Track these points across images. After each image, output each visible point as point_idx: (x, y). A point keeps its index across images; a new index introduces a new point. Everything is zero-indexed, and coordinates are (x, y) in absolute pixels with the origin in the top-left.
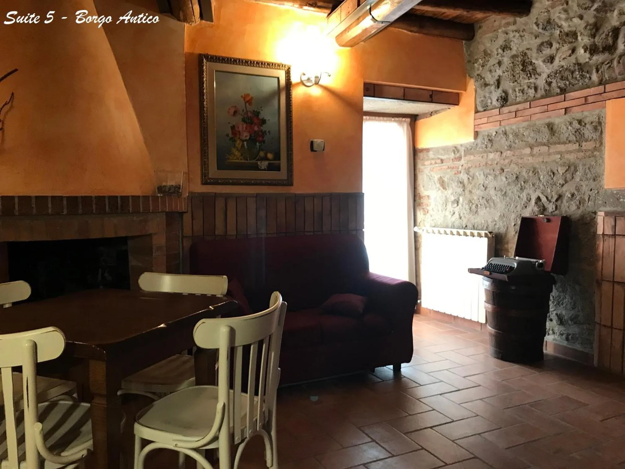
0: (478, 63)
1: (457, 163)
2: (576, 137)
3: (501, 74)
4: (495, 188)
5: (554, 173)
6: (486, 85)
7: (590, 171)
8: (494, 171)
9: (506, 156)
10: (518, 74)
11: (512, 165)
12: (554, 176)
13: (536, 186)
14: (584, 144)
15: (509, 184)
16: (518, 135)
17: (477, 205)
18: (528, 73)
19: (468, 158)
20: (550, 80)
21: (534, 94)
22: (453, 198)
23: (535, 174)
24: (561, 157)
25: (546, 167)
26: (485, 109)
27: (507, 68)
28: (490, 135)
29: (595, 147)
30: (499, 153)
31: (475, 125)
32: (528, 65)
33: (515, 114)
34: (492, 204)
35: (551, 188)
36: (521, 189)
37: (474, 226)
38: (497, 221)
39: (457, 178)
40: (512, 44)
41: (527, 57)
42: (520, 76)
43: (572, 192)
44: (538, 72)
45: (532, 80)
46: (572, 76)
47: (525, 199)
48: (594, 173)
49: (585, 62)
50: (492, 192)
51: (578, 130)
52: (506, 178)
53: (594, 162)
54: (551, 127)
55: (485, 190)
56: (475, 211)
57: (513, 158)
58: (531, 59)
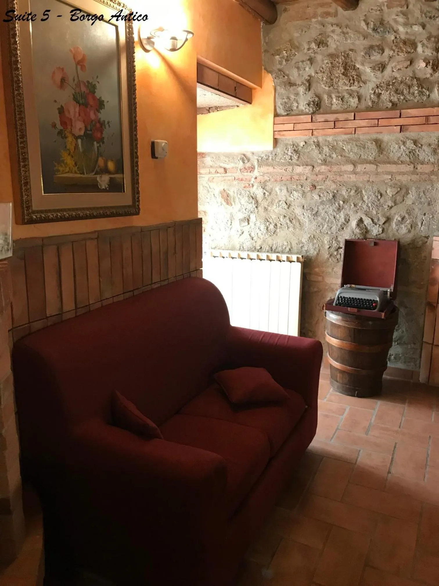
0: (281, 56)
1: (247, 175)
2: (410, 158)
3: (313, 74)
4: (303, 206)
5: (381, 195)
6: (291, 84)
7: (425, 195)
8: (302, 187)
9: (319, 171)
10: (337, 77)
11: (327, 182)
12: (381, 198)
13: (358, 207)
14: (419, 166)
15: (322, 203)
16: (336, 149)
17: (276, 225)
18: (351, 78)
19: (264, 169)
20: (380, 92)
21: (358, 104)
22: (241, 216)
23: (357, 194)
24: (392, 177)
25: (372, 187)
26: (289, 112)
27: (323, 68)
28: (296, 144)
29: (433, 170)
30: (310, 167)
31: (274, 131)
32: (351, 69)
33: (333, 124)
34: (298, 224)
35: (377, 210)
36: (339, 209)
37: (271, 248)
38: (305, 243)
39: (248, 193)
40: (330, 40)
41: (350, 60)
42: (339, 80)
43: (403, 215)
44: (362, 79)
45: (354, 88)
46: (409, 91)
47: (342, 220)
48: (429, 197)
49: (425, 77)
50: (298, 211)
51: (413, 150)
52: (320, 196)
53: (430, 186)
54: (378, 143)
55: (288, 208)
56: (273, 232)
57: (329, 174)
58: (355, 63)
